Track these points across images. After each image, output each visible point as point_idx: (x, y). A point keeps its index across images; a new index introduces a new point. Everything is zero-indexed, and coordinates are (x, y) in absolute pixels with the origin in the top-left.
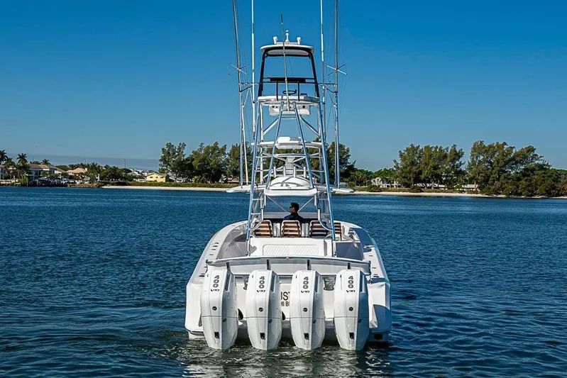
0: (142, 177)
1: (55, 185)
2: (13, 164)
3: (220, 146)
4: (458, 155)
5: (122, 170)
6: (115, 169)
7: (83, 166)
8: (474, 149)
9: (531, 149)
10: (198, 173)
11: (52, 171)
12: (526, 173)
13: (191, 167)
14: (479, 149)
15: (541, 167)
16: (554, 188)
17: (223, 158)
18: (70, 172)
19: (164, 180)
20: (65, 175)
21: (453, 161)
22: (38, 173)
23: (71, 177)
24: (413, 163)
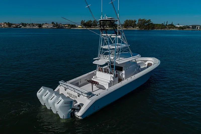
0: (78, 26)
1: (62, 28)
2: (55, 24)
3: (91, 20)
4: (135, 21)
5: (74, 25)
6: (73, 25)
7: (67, 25)
8: (139, 20)
9: (150, 20)
10: (87, 26)
11: (62, 26)
12: (148, 25)
13: (86, 24)
14: (140, 20)
15: (151, 23)
16: (153, 27)
17: (92, 23)
18: (65, 26)
19: (81, 27)
20: (64, 26)
21: (134, 22)
22: (60, 26)
23: (65, 27)
24: (127, 23)
